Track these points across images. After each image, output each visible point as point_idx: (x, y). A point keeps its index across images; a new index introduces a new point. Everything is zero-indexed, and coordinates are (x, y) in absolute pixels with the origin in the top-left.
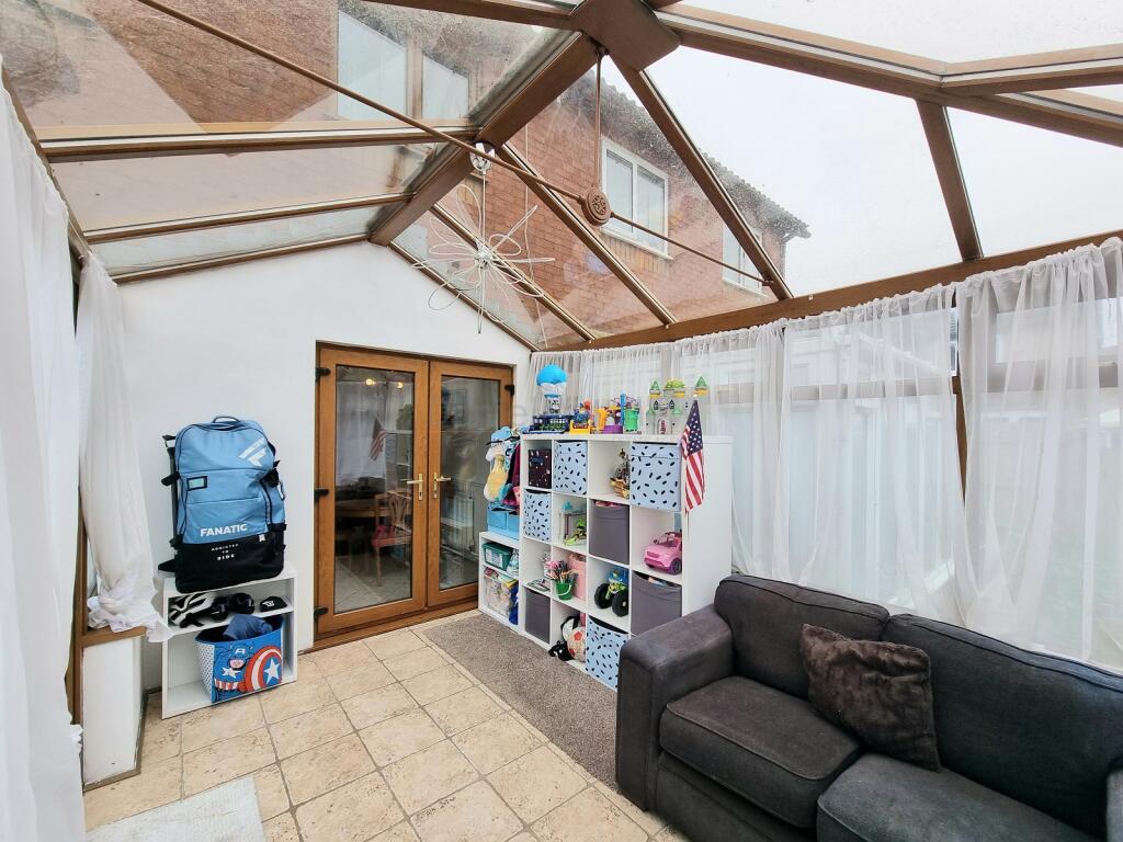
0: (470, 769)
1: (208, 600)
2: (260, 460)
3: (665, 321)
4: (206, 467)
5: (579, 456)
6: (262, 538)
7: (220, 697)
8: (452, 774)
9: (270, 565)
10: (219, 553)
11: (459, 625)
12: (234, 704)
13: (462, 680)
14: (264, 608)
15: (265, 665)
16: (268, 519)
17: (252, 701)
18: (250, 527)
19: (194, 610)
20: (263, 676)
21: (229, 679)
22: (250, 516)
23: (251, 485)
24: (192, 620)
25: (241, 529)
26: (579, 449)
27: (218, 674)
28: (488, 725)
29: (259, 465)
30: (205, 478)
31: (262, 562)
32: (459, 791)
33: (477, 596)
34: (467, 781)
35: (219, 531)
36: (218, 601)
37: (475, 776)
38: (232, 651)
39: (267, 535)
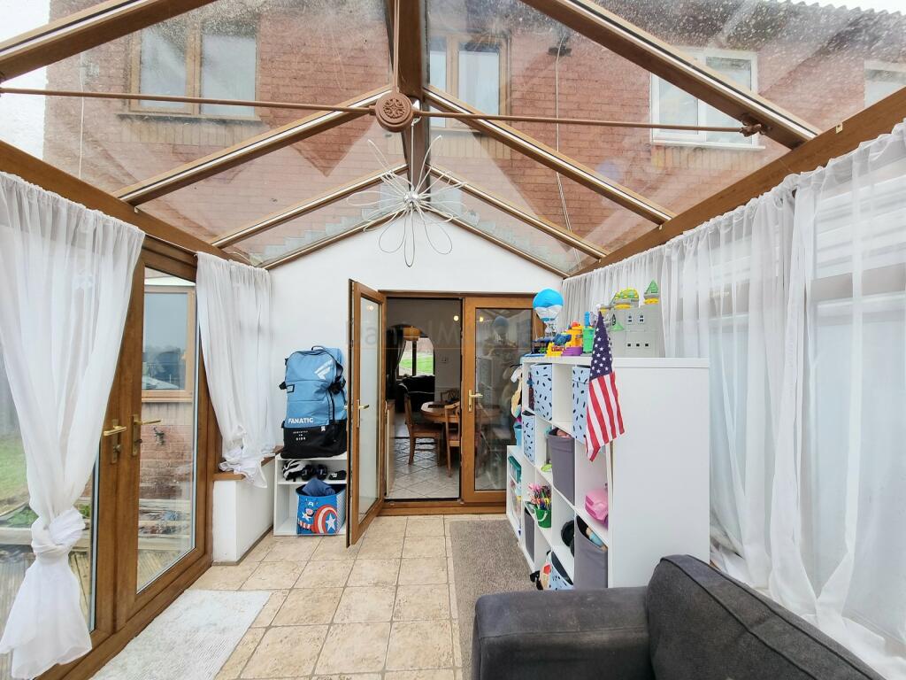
0: (382, 659)
1: (301, 465)
2: (325, 375)
3: (659, 221)
4: (295, 379)
5: (545, 380)
6: (323, 429)
7: (301, 531)
8: (368, 655)
9: (329, 449)
10: (297, 436)
11: (479, 525)
12: (309, 538)
13: (443, 574)
14: (331, 478)
15: (326, 518)
16: (331, 416)
17: (317, 540)
18: (315, 420)
19: (292, 470)
20: (325, 526)
21: (304, 521)
22: (316, 413)
23: (318, 392)
24: (292, 476)
25: (310, 421)
26: (545, 372)
27: (300, 516)
28: (427, 625)
29: (324, 378)
30: (294, 386)
31: (321, 446)
32: (359, 673)
33: (505, 503)
34: (372, 668)
35: (297, 421)
36: (307, 467)
37: (380, 667)
38: (307, 502)
39: (327, 427)
